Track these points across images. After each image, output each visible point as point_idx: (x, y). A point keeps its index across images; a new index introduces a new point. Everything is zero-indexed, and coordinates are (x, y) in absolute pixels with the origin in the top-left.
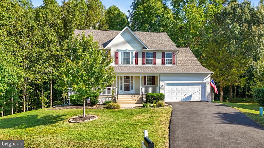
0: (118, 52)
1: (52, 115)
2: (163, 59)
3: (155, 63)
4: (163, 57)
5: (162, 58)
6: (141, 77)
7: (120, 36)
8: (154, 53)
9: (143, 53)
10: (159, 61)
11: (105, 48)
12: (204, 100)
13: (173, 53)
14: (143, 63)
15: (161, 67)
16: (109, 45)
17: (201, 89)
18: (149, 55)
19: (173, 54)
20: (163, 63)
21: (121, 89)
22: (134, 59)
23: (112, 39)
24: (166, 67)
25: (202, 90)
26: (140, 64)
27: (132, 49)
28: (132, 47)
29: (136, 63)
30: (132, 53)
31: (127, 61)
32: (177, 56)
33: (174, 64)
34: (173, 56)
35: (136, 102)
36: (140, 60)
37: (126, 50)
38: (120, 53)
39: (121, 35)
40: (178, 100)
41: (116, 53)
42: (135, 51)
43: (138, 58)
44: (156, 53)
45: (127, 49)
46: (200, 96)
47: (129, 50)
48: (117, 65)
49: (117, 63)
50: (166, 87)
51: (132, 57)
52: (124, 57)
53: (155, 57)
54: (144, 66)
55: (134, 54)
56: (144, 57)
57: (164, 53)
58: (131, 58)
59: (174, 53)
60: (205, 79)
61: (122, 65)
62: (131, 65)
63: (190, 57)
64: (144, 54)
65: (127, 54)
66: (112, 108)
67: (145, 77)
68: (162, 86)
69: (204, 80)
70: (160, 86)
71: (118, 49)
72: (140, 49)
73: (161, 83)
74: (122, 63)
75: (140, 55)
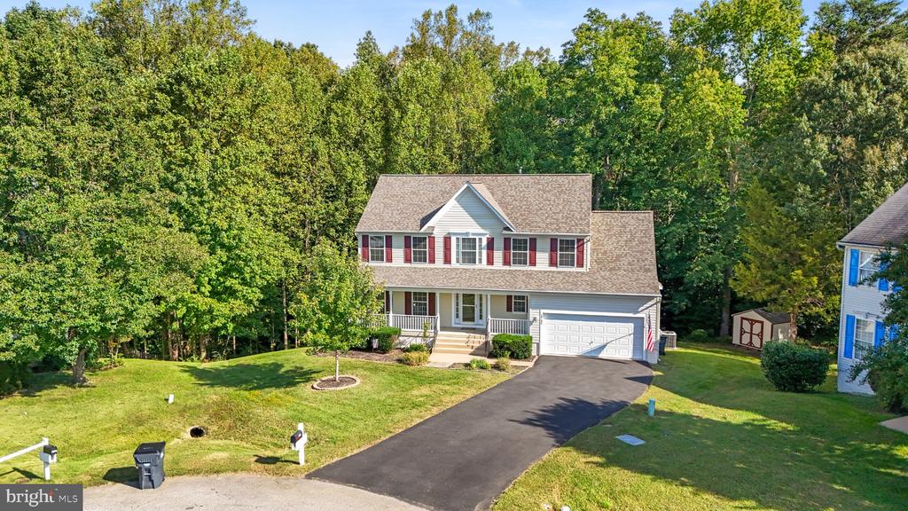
0: (450, 238)
1: (302, 368)
2: (554, 255)
3: (533, 263)
4: (553, 249)
5: (549, 250)
6: (489, 297)
7: (456, 202)
8: (530, 239)
9: (505, 239)
10: (543, 258)
11: (422, 231)
12: (638, 358)
13: (579, 240)
14: (506, 262)
15: (545, 272)
16: (430, 224)
17: (632, 331)
18: (520, 243)
19: (578, 242)
20: (553, 263)
21: (457, 316)
22: (484, 252)
23: (438, 210)
24: (559, 272)
25: (634, 334)
26: (498, 264)
27: (482, 231)
28: (482, 226)
29: (490, 262)
30: (480, 239)
31: (470, 258)
32: (588, 247)
33: (581, 264)
34: (578, 247)
35: (472, 350)
36: (498, 255)
37: (467, 234)
38: (453, 239)
39: (458, 200)
40: (573, 352)
41: (447, 240)
42: (488, 236)
43: (493, 249)
44: (535, 239)
45: (468, 230)
46: (631, 346)
47: (473, 234)
48: (447, 266)
49: (447, 260)
50: (545, 321)
51: (481, 248)
52: (464, 247)
53: (533, 249)
54: (507, 268)
55: (484, 243)
56: (506, 248)
57: (556, 239)
58: (477, 251)
59: (581, 241)
60: (642, 308)
61: (458, 266)
62: (477, 266)
63: (641, 243)
64: (507, 240)
65: (469, 242)
66: (408, 364)
67: (509, 298)
68: (535, 319)
69: (639, 312)
70: (531, 319)
71: (452, 230)
72: (499, 229)
73: (533, 313)
74: (458, 262)
75: (499, 244)
